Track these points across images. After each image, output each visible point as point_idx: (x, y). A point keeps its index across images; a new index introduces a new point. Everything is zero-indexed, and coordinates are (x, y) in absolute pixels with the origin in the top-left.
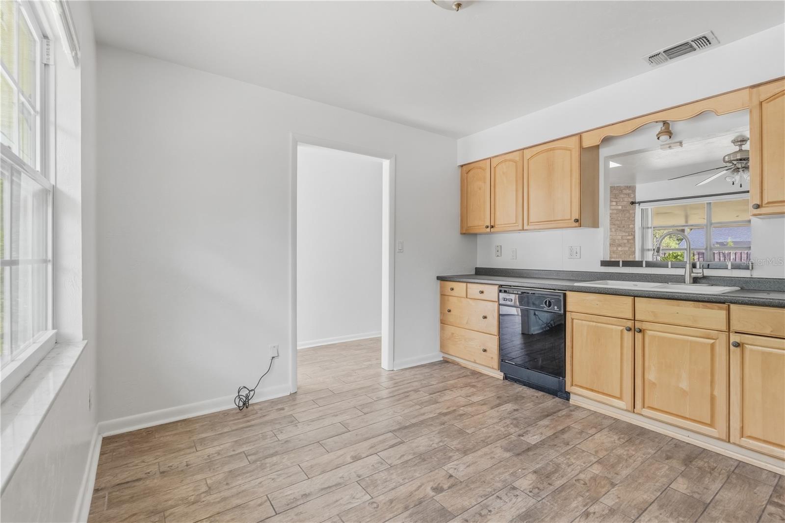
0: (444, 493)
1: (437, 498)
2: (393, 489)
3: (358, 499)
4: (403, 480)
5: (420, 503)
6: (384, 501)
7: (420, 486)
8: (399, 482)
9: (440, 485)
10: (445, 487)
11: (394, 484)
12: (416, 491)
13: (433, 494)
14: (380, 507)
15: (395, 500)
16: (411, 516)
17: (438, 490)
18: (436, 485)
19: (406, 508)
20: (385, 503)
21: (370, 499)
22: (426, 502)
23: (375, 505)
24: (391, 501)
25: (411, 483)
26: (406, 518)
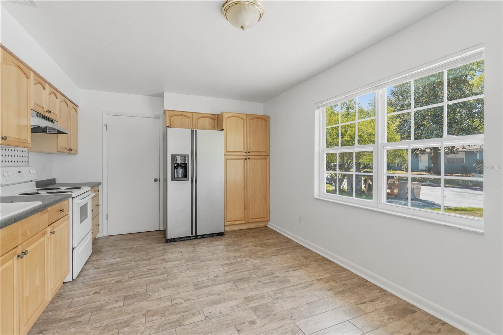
0: (250, 320)
1: (256, 317)
2: (281, 327)
3: (303, 323)
4: (273, 333)
5: (266, 316)
6: (287, 320)
7: (263, 326)
8: (276, 331)
9: (250, 325)
10: (247, 324)
11: (279, 330)
12: (267, 324)
13: (256, 320)
14: (290, 317)
15: (280, 320)
16: (273, 311)
17: (253, 323)
18: (252, 325)
19: (275, 315)
20: (287, 318)
21: (295, 322)
22: (263, 316)
23: (292, 318)
24: (283, 319)
25: (268, 329)
26: (276, 310)
